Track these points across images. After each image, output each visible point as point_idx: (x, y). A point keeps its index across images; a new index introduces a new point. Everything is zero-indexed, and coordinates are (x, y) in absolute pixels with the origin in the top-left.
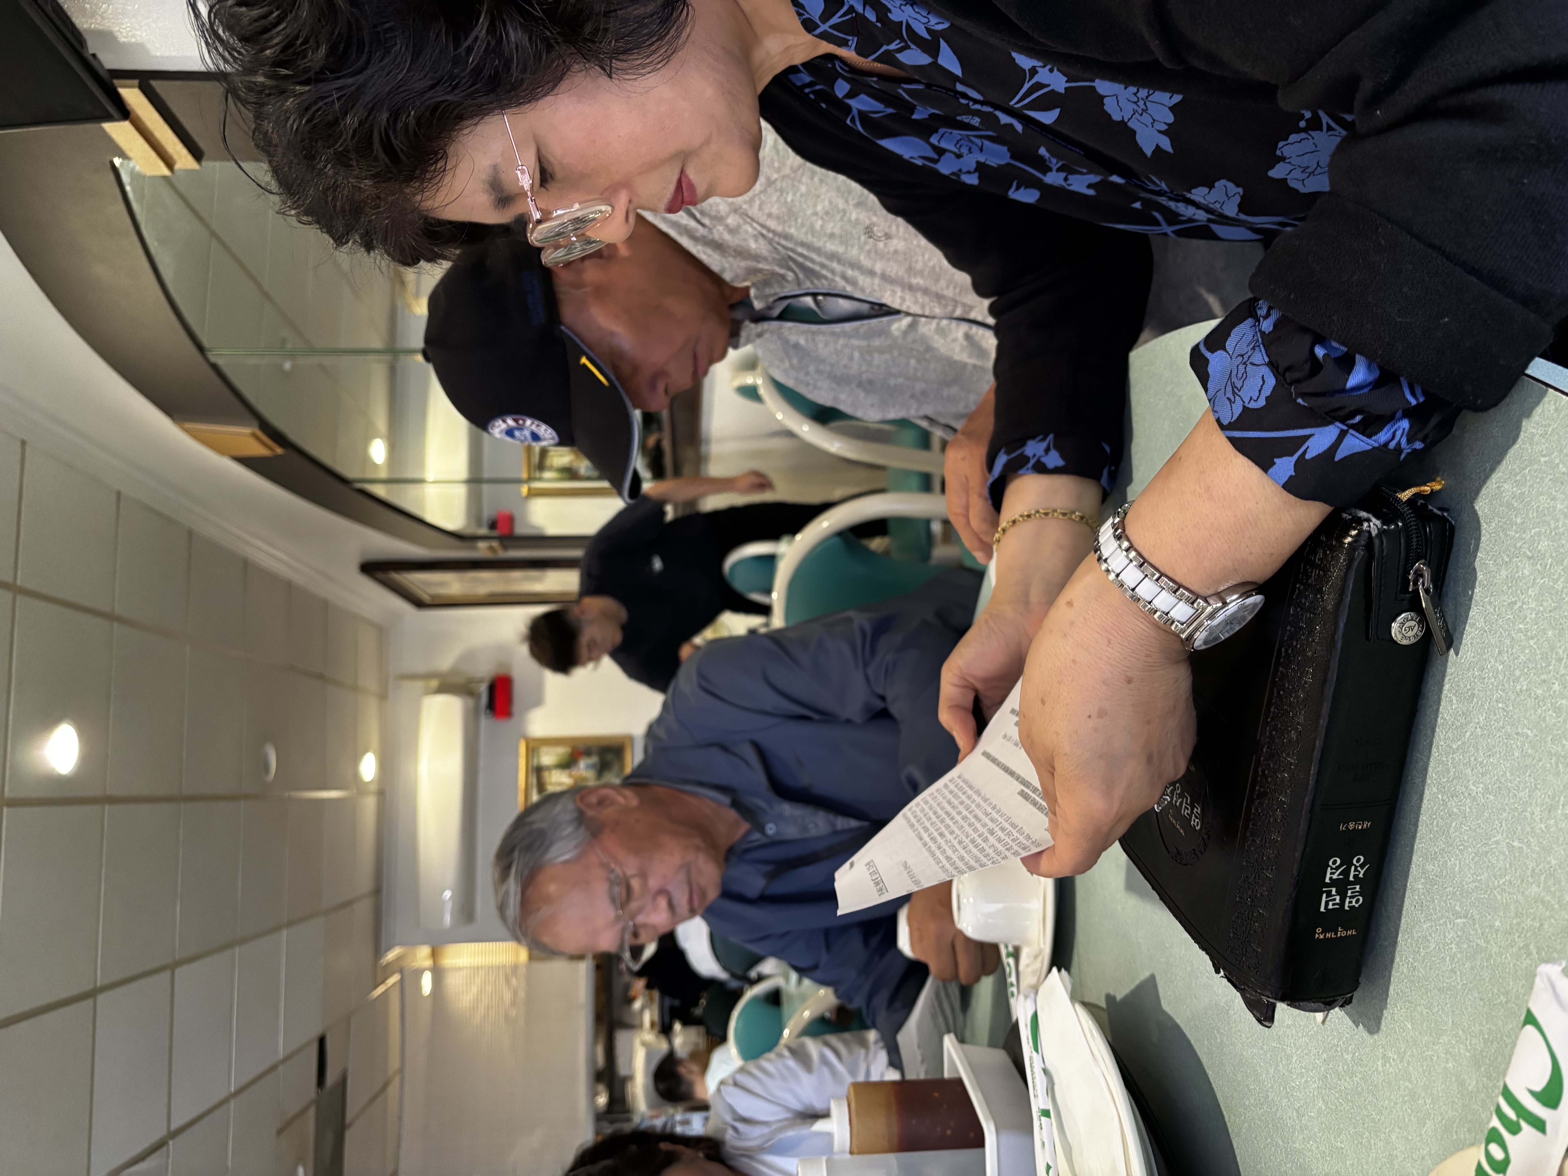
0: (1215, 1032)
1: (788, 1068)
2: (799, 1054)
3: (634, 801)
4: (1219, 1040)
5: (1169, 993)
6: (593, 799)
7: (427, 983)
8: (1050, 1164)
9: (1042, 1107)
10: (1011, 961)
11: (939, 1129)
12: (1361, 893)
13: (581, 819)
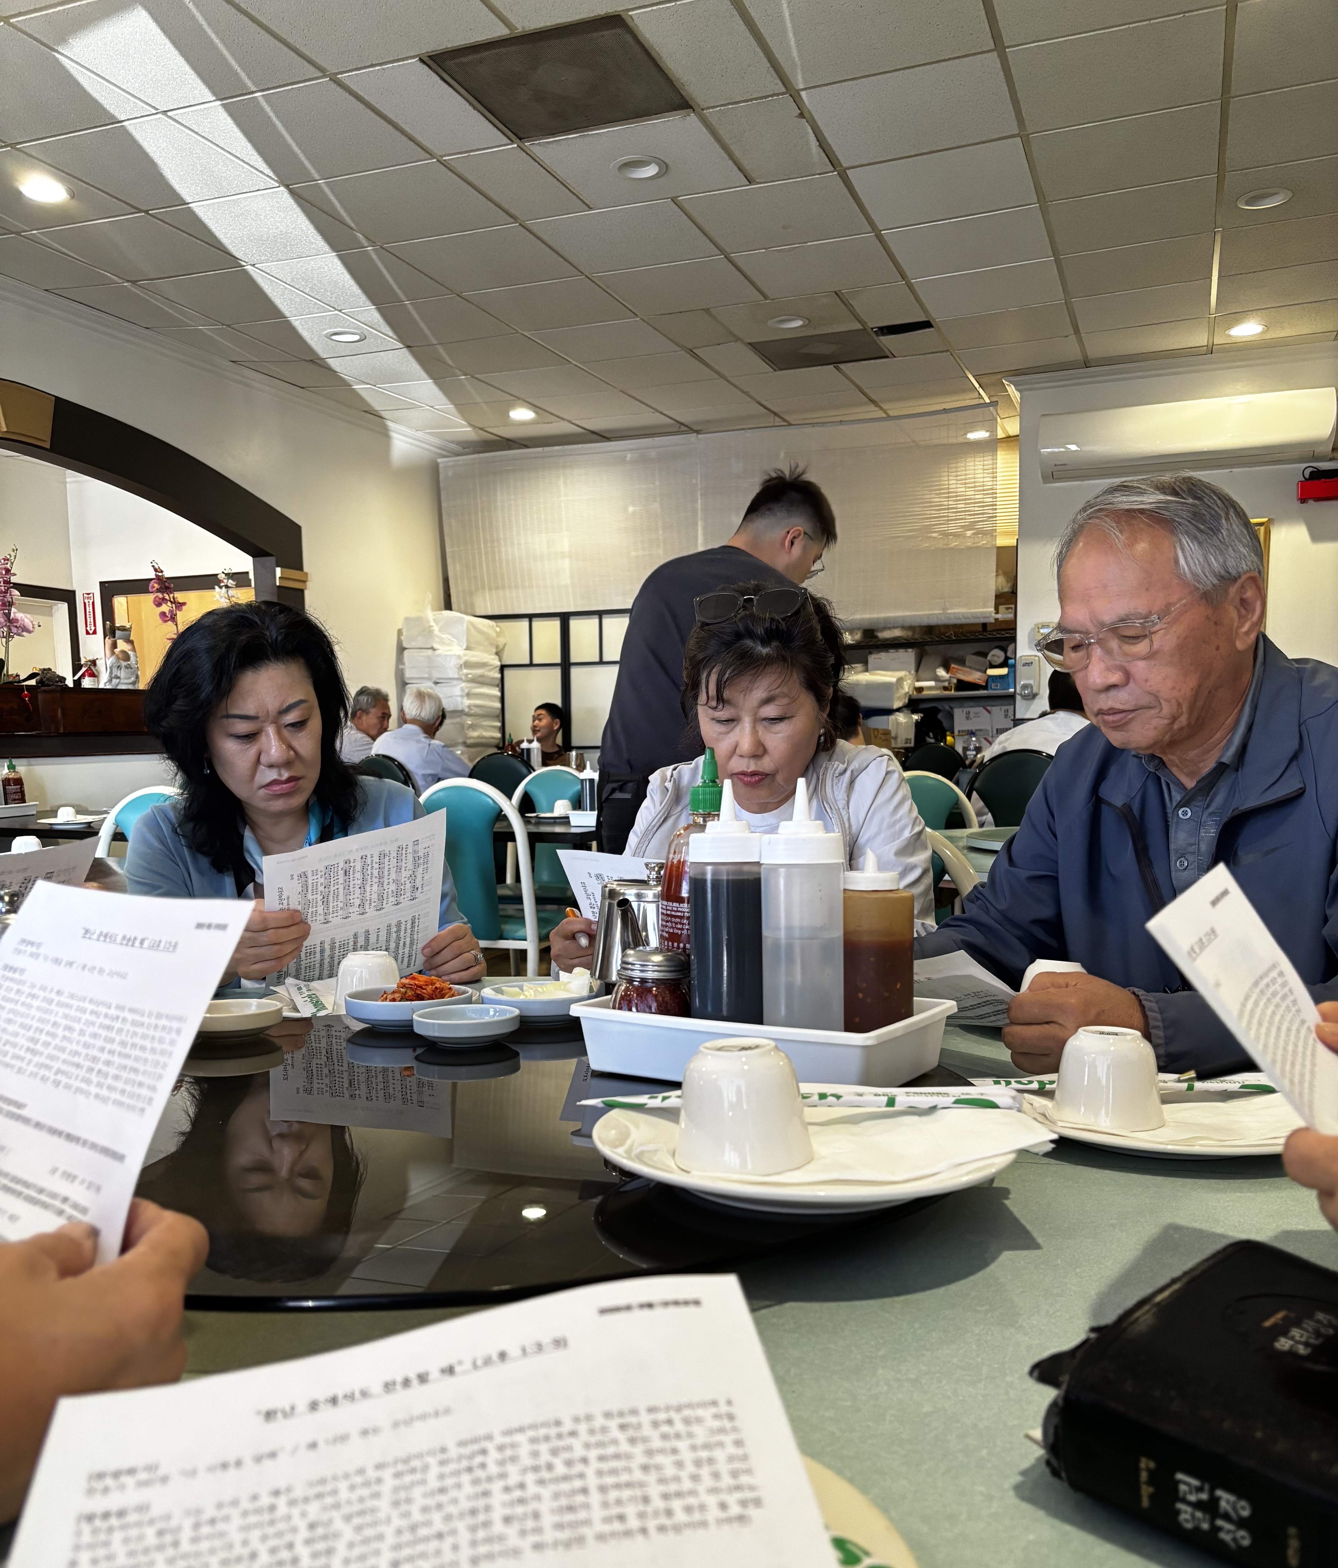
0: (987, 1307)
1: (902, 830)
2: (916, 842)
3: (1240, 645)
4: (979, 1308)
5: (1022, 1262)
6: (1249, 594)
7: (979, 435)
8: (842, 1100)
9: (898, 1099)
10: (1035, 1086)
11: (864, 985)
12: (1197, 1529)
13: (1227, 579)
